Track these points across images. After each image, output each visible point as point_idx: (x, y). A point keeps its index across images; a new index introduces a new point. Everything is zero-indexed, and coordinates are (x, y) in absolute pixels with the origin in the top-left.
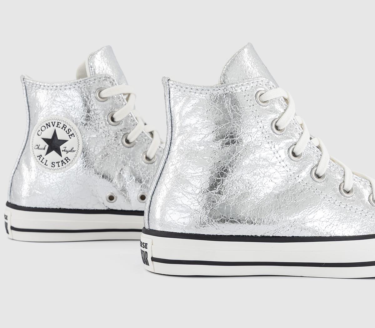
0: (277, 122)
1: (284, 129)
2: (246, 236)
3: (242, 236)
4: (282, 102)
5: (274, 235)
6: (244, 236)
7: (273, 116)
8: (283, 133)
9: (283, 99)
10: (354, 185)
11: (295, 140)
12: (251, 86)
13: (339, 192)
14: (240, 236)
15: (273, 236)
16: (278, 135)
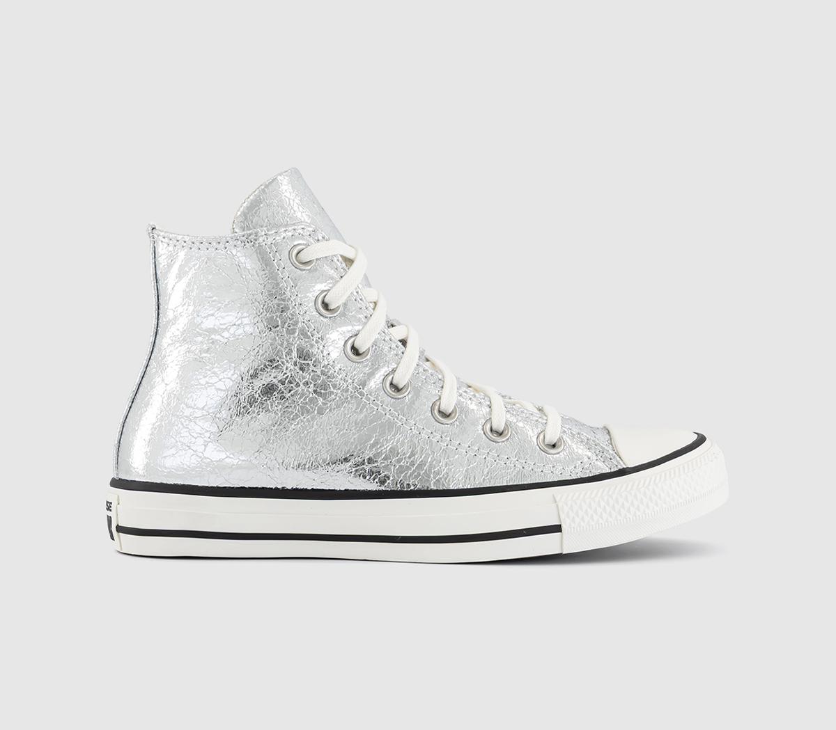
0: (325, 297)
1: (338, 307)
2: (266, 488)
3: (260, 488)
4: (338, 263)
5: (315, 488)
6: (263, 488)
7: (320, 287)
8: (335, 315)
9: (340, 259)
10: (459, 403)
11: (357, 328)
12: (282, 237)
13: (430, 414)
14: (257, 488)
15: (312, 489)
16: (326, 317)
